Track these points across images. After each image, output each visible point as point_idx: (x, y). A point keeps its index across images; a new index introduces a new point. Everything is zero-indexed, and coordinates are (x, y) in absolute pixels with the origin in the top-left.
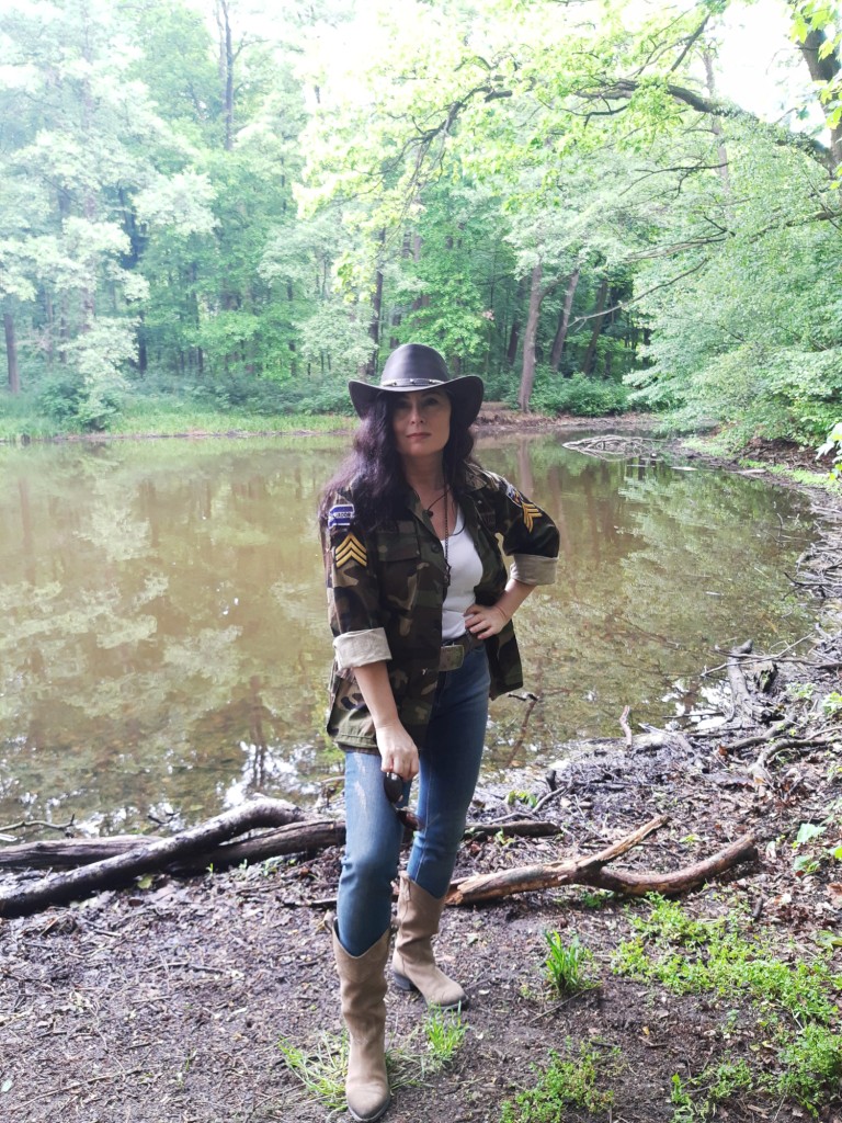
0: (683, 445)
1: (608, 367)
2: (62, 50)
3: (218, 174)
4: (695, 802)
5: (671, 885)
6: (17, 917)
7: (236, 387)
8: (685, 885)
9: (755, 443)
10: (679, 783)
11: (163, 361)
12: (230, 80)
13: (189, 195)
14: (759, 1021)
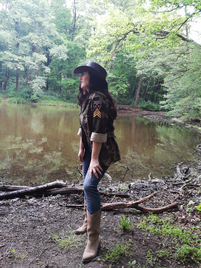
0: (172, 119)
1: (156, 100)
2: (37, 15)
3: (69, 46)
4: (164, 195)
5: (155, 211)
7: (68, 96)
8: (159, 212)
9: (190, 120)
10: (161, 191)
11: (52, 88)
12: (75, 25)
13: (62, 50)
14: (172, 242)
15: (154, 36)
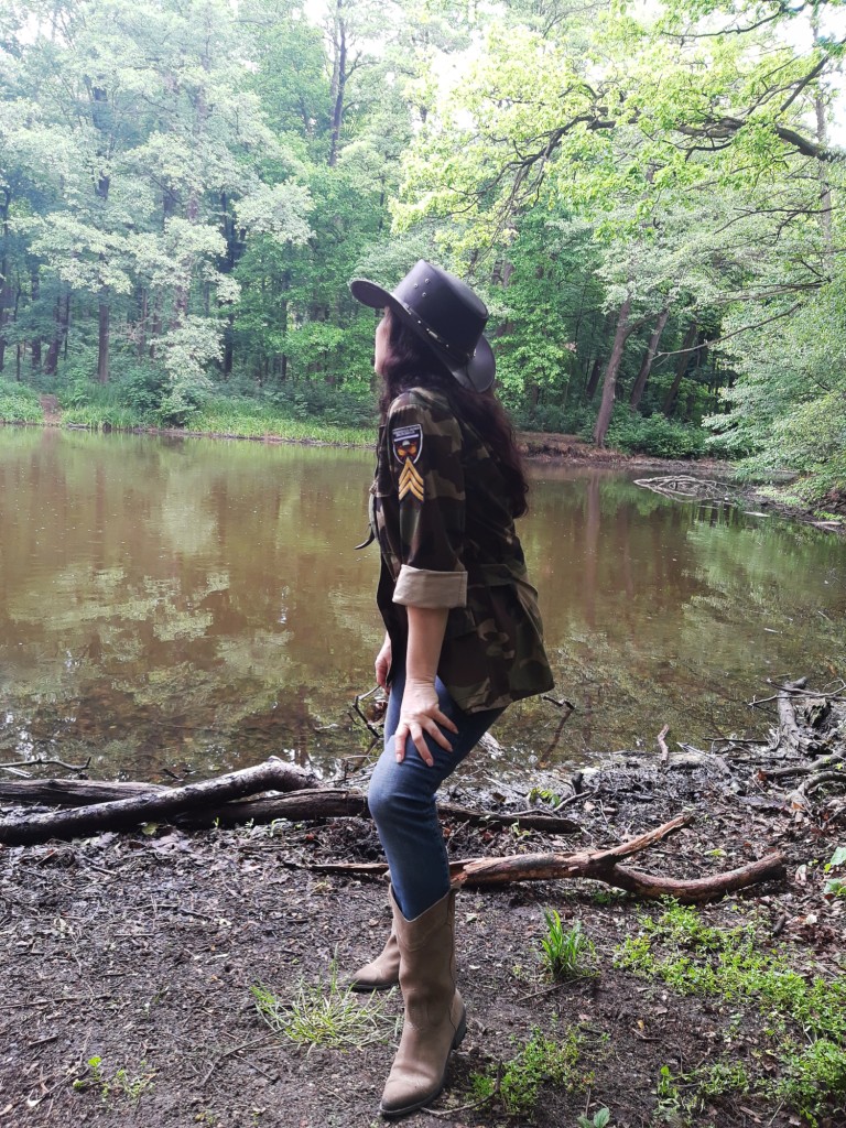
0: (757, 493)
1: (689, 411)
2: (183, 57)
3: (319, 188)
4: (726, 821)
5: (688, 892)
6: (18, 845)
7: (315, 397)
8: (703, 894)
9: (833, 497)
10: (712, 801)
11: (247, 365)
12: (340, 97)
13: (288, 204)
14: (765, 1029)
15: (676, 137)
